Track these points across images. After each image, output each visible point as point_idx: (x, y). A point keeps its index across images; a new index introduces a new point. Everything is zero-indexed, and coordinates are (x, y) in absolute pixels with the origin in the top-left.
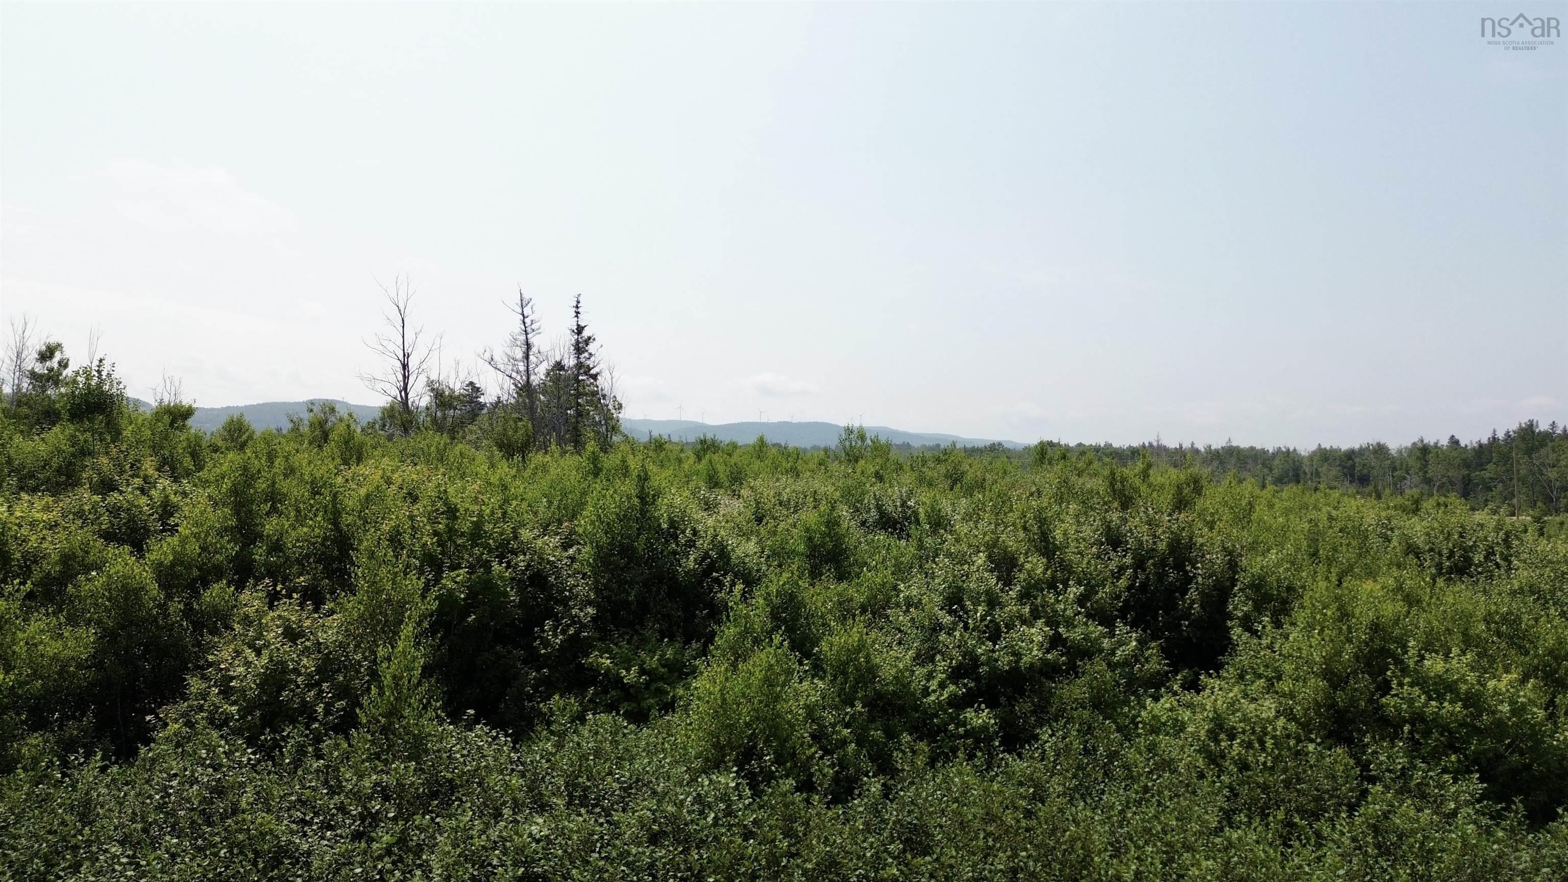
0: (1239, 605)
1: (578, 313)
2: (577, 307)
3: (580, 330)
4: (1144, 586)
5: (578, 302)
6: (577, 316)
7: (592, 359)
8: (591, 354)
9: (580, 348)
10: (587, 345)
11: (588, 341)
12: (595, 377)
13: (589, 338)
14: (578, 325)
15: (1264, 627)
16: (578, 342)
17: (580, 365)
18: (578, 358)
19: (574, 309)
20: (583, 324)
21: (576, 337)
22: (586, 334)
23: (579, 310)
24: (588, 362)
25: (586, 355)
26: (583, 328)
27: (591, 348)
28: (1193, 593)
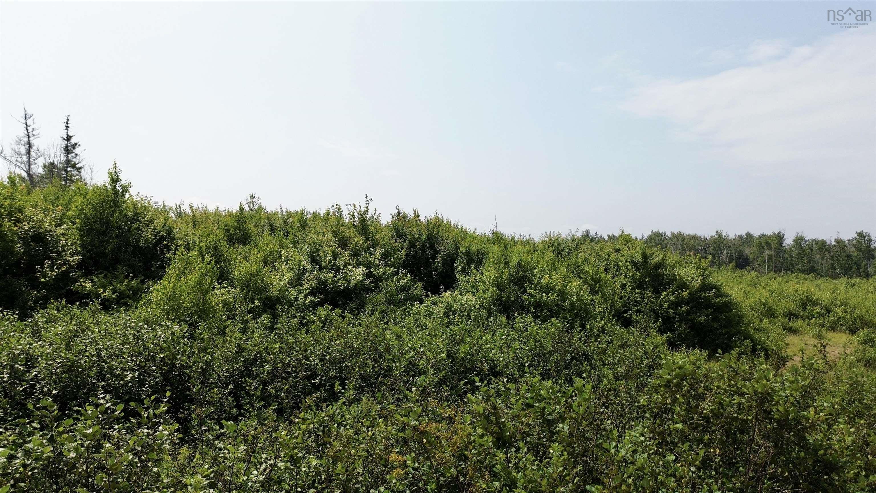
0: (459, 264)
1: (67, 127)
2: (67, 123)
3: (69, 138)
4: (414, 256)
5: (68, 120)
6: (67, 129)
7: (78, 157)
8: (76, 155)
9: (68, 150)
10: (74, 148)
11: (75, 146)
12: (79, 170)
13: (76, 144)
14: (68, 135)
15: (472, 270)
16: (67, 146)
17: (68, 162)
18: (67, 157)
19: (65, 124)
20: (70, 134)
21: (66, 142)
22: (73, 141)
23: (68, 125)
24: (74, 160)
25: (73, 154)
26: (71, 137)
27: (77, 150)
28: (439, 258)
